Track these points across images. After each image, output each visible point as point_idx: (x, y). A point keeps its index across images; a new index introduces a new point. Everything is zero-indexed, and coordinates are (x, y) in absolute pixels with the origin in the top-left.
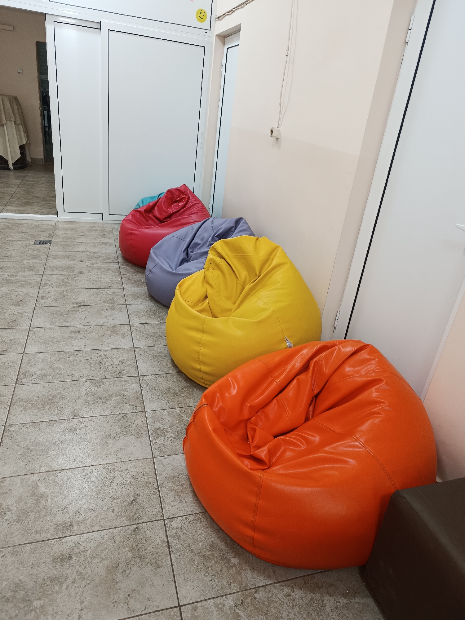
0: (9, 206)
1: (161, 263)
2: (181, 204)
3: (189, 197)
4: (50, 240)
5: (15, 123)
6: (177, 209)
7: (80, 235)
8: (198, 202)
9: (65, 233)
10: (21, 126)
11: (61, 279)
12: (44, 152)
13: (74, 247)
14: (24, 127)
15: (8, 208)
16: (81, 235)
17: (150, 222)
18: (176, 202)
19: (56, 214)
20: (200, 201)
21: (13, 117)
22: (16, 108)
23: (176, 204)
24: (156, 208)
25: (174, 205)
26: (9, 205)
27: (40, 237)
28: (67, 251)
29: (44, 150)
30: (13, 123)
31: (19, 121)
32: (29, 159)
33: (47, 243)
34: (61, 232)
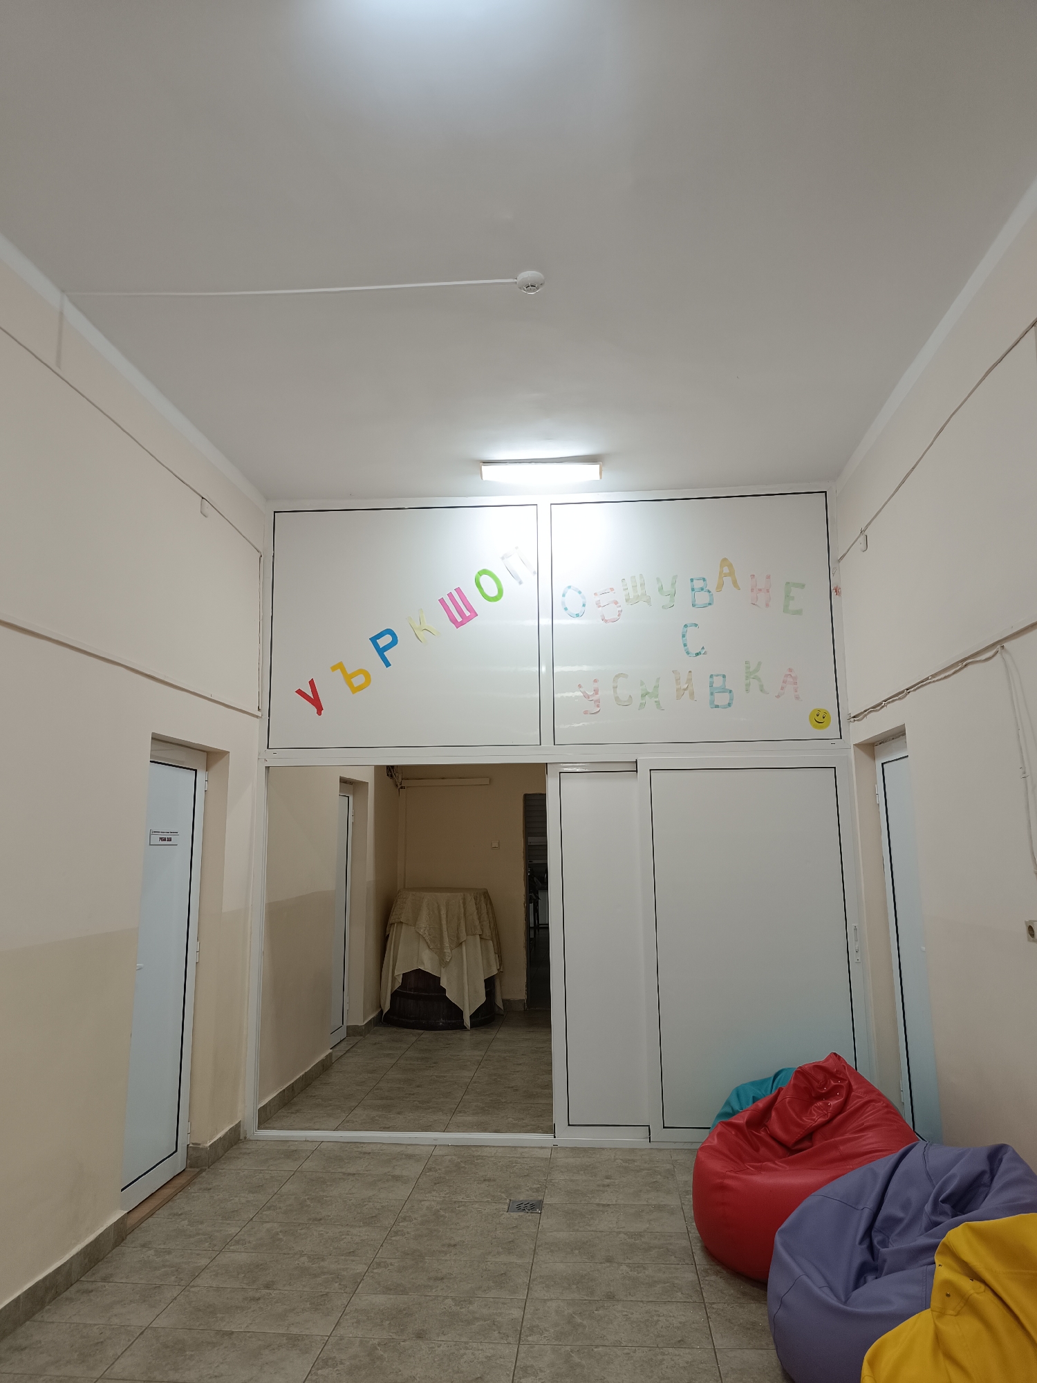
0: (461, 1114)
1: (805, 1278)
2: (833, 1103)
3: (850, 1085)
4: (540, 1198)
5: (481, 938)
6: (826, 1115)
7: (604, 1186)
8: (873, 1096)
9: (572, 1181)
10: (491, 942)
11: (566, 1313)
12: (527, 986)
13: (592, 1218)
14: (495, 943)
15: (459, 1118)
16: (605, 1183)
17: (763, 1151)
18: (820, 1097)
19: (551, 1130)
20: (880, 1094)
21: (479, 927)
22: (484, 911)
23: (820, 1104)
24: (773, 1114)
25: (816, 1107)
26: (460, 1112)
27: (519, 1191)
28: (578, 1230)
29: (527, 982)
30: (478, 937)
31: (487, 932)
32: (499, 1003)
33: (534, 1207)
34: (562, 1178)
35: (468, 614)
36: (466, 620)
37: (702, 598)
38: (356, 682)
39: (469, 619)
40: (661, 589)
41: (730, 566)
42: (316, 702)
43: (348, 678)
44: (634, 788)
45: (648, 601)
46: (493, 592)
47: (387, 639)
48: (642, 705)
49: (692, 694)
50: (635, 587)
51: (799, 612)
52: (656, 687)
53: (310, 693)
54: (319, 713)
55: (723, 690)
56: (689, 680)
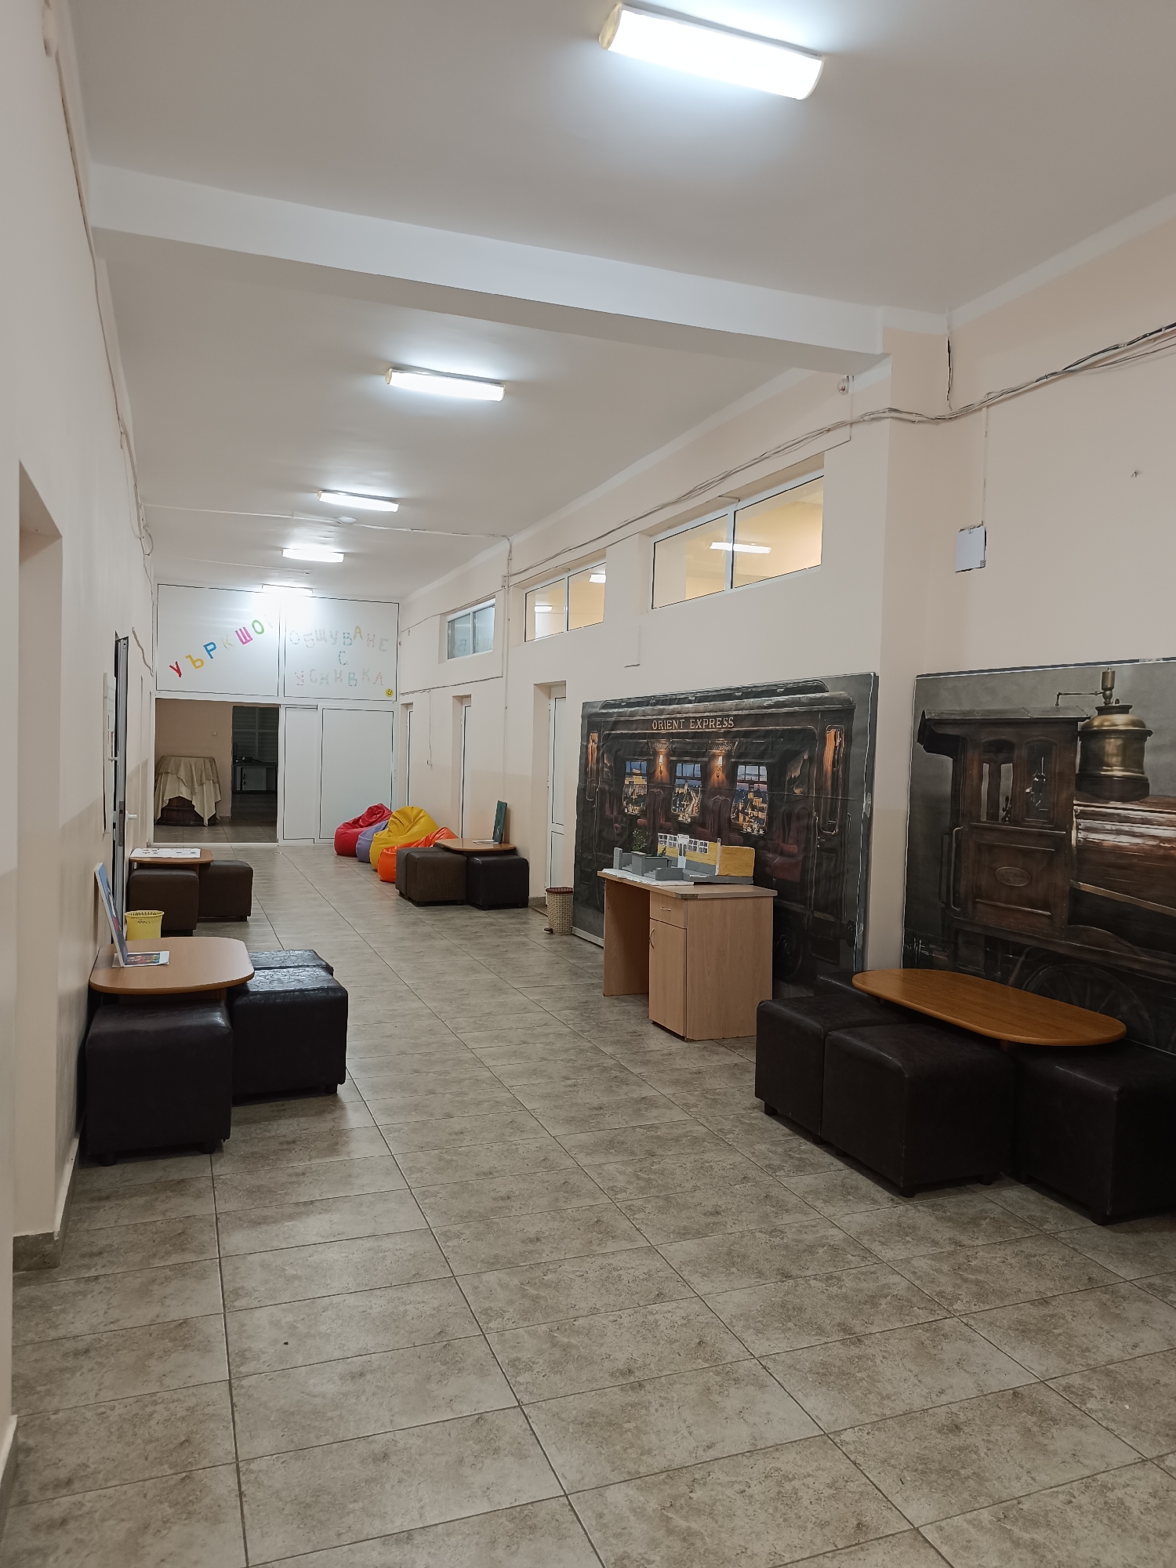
35: (248, 639)
36: (247, 641)
37: (348, 641)
38: (197, 663)
39: (249, 641)
40: (332, 636)
41: (360, 629)
42: (178, 671)
43: (194, 662)
44: (315, 716)
45: (326, 641)
46: (260, 630)
47: (212, 646)
48: (321, 683)
49: (341, 680)
50: (320, 634)
51: (385, 650)
52: (327, 676)
53: (175, 667)
54: (180, 676)
55: (354, 679)
56: (340, 674)
